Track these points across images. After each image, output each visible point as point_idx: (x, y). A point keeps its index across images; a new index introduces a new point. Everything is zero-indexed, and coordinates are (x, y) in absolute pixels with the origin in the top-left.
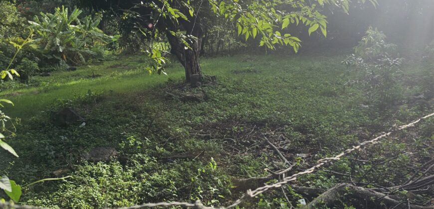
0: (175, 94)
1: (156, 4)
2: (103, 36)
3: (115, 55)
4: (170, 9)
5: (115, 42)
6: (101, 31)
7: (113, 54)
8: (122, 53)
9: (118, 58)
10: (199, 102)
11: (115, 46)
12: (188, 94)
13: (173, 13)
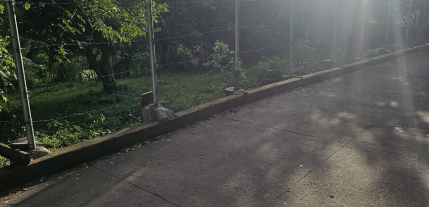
0: (94, 99)
1: (61, 25)
2: (33, 65)
3: (45, 82)
4: (70, 28)
5: (44, 70)
6: (30, 60)
7: (43, 82)
8: (52, 80)
9: (48, 85)
10: (112, 103)
11: (45, 75)
12: (104, 99)
13: (71, 29)
